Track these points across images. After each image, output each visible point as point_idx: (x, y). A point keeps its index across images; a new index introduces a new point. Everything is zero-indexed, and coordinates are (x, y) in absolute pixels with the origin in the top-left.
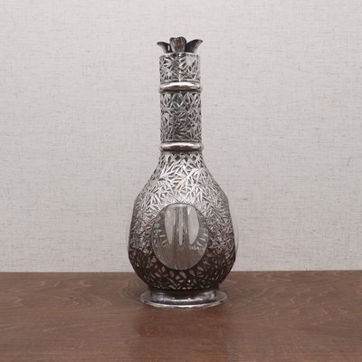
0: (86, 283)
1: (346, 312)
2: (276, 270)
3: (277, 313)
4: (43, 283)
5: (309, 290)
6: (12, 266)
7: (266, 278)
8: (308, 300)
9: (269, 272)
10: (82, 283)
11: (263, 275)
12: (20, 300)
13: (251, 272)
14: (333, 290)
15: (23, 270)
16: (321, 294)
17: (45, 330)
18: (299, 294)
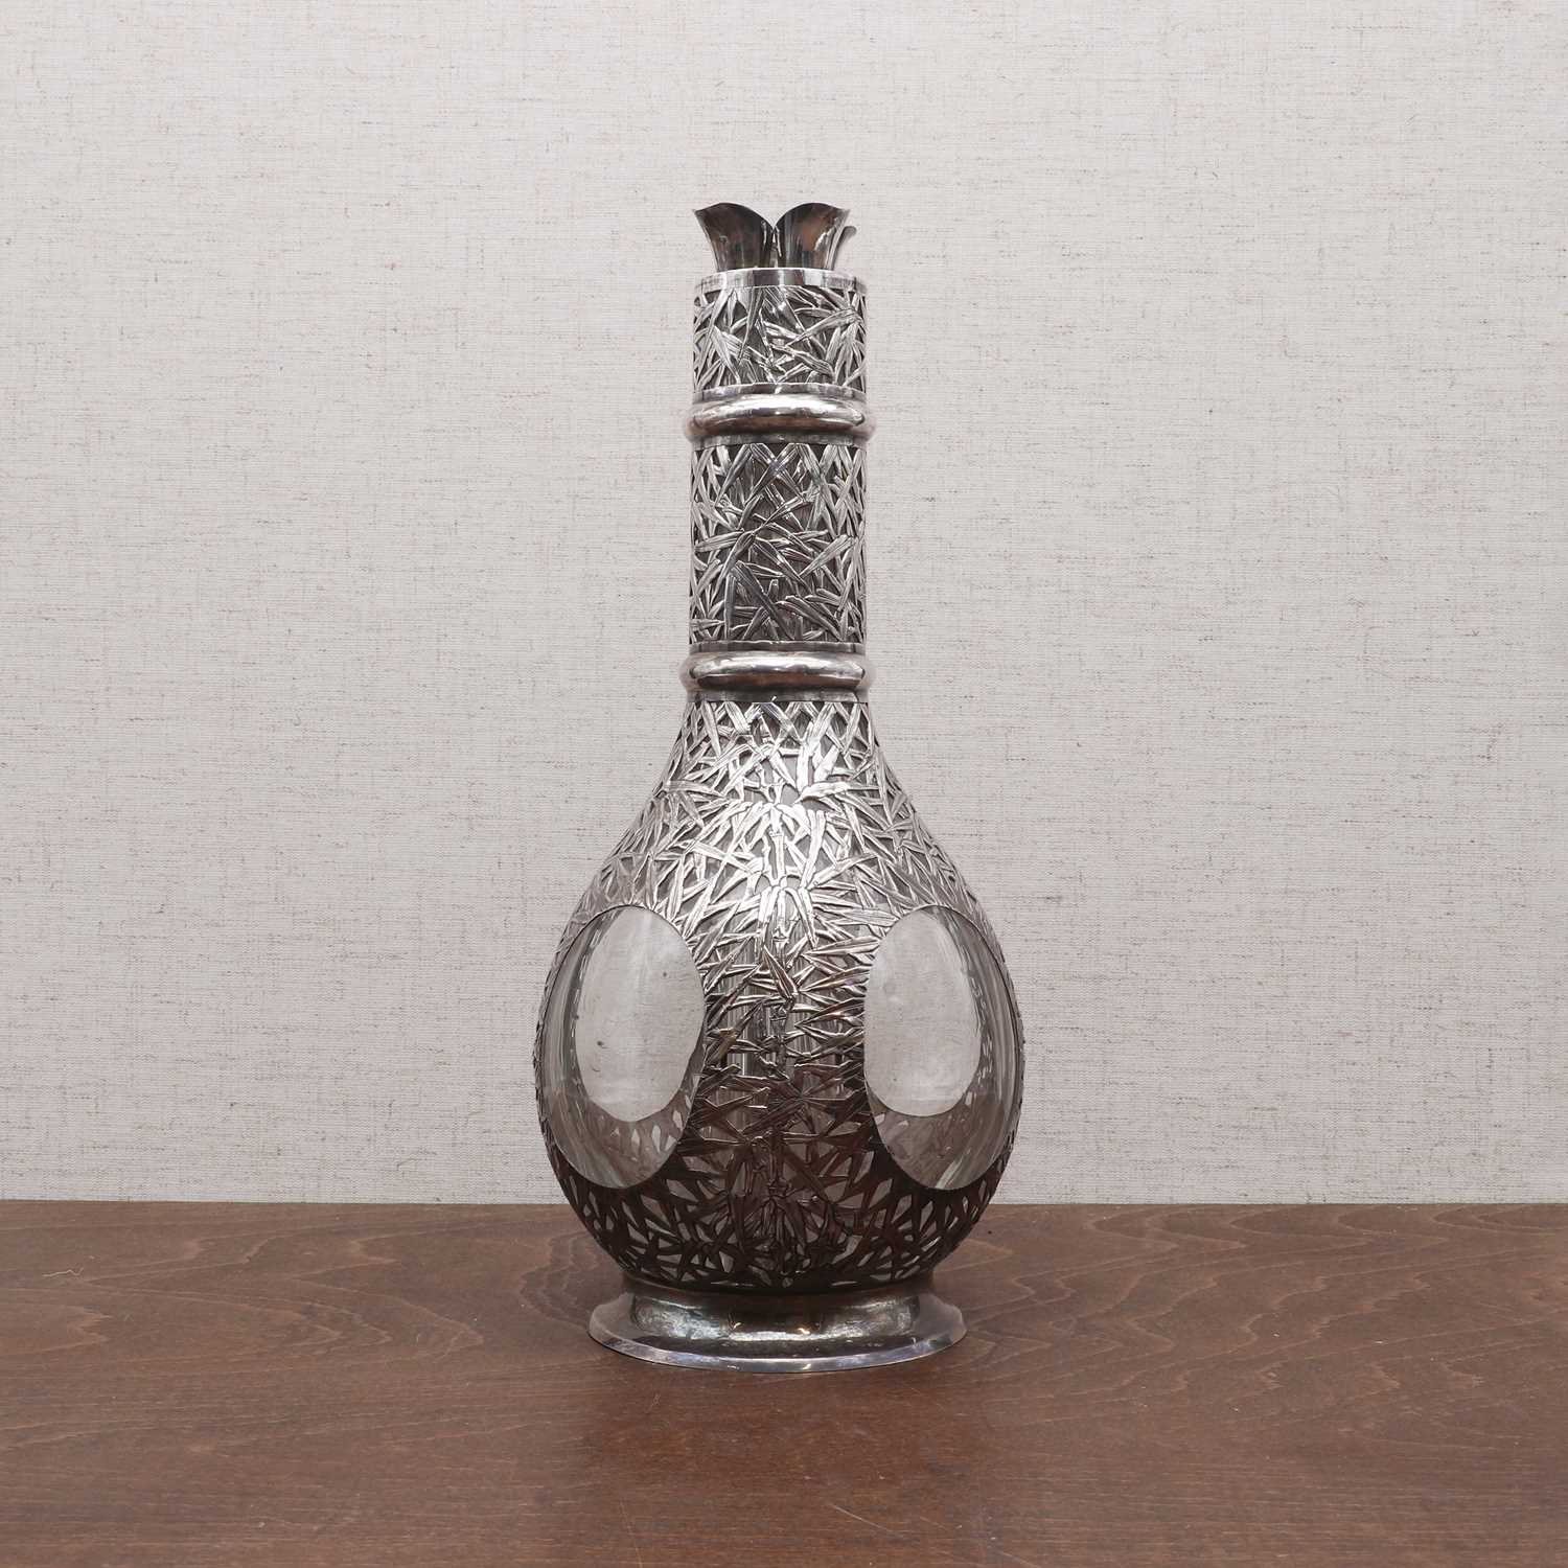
0: (370, 1249)
1: (1476, 1380)
2: (1182, 1198)
3: (1182, 1385)
4: (192, 1248)
5: (1319, 1285)
6: (63, 1173)
7: (1141, 1233)
8: (1315, 1331)
9: (1151, 1210)
10: (355, 1247)
11: (1126, 1221)
12: (96, 1317)
13: (1075, 1209)
14: (1420, 1286)
15: (108, 1191)
16: (1368, 1305)
17: (196, 1449)
18: (1275, 1303)
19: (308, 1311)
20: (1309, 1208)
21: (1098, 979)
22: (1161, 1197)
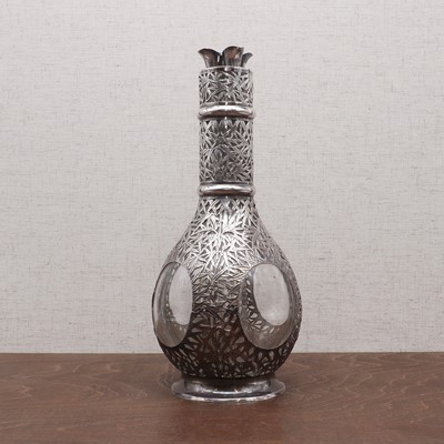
0: (112, 367)
2: (362, 351)
3: (362, 407)
4: (58, 367)
5: (404, 377)
6: (18, 345)
7: (349, 361)
8: (403, 391)
9: (353, 354)
10: (108, 367)
11: (344, 358)
12: (28, 389)
13: (328, 354)
14: (435, 377)
15: (32, 350)
16: (419, 383)
17: (60, 429)
18: (391, 383)
19: (94, 387)
20: (401, 353)
21: (335, 283)
22: (355, 351)
